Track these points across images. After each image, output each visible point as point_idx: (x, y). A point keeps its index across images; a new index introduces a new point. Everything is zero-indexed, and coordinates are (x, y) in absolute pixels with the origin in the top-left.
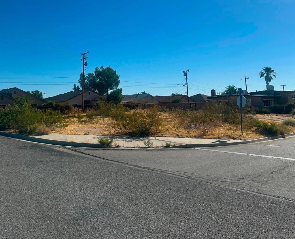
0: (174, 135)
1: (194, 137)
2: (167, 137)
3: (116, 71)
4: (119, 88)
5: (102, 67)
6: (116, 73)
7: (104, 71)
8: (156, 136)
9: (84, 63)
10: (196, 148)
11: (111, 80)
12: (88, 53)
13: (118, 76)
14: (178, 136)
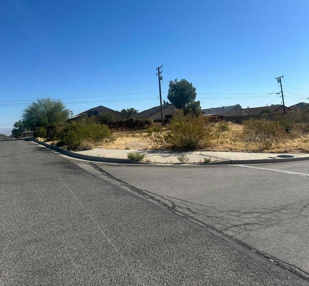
0: (227, 149)
1: (252, 151)
2: (217, 151)
3: (191, 83)
4: (196, 100)
5: (176, 80)
6: (191, 85)
7: (178, 84)
8: (204, 150)
9: (159, 77)
10: (239, 165)
11: (187, 93)
12: (162, 66)
13: (194, 88)
14: (231, 150)
